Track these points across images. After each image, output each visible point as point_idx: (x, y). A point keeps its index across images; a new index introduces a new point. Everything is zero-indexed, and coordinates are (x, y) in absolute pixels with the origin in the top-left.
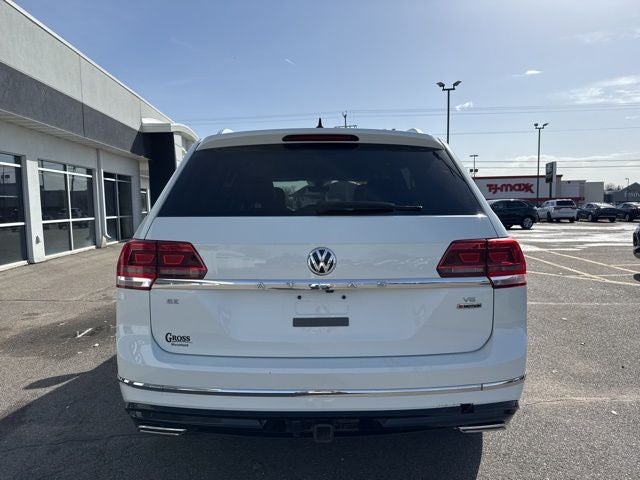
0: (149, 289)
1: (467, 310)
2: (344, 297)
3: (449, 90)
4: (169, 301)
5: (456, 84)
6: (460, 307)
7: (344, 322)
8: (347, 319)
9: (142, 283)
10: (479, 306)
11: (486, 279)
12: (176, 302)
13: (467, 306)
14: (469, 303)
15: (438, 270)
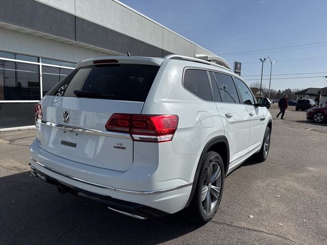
1: (118, 149)
2: (77, 135)
6: (115, 147)
7: (74, 145)
8: (76, 144)
10: (124, 148)
11: (128, 135)
13: (117, 147)
14: (119, 146)
15: (106, 126)
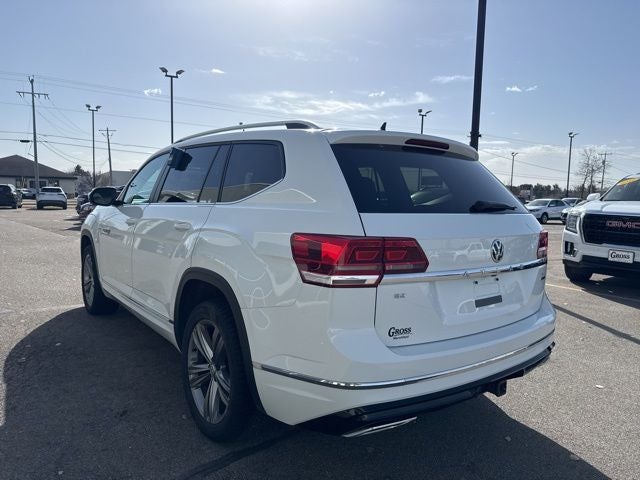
0: (375, 285)
2: (497, 279)
3: (172, 77)
4: (397, 296)
5: (179, 72)
8: (501, 296)
9: (365, 281)
12: (403, 296)
